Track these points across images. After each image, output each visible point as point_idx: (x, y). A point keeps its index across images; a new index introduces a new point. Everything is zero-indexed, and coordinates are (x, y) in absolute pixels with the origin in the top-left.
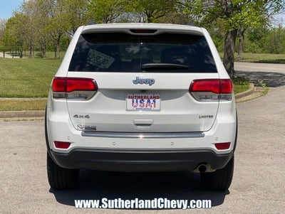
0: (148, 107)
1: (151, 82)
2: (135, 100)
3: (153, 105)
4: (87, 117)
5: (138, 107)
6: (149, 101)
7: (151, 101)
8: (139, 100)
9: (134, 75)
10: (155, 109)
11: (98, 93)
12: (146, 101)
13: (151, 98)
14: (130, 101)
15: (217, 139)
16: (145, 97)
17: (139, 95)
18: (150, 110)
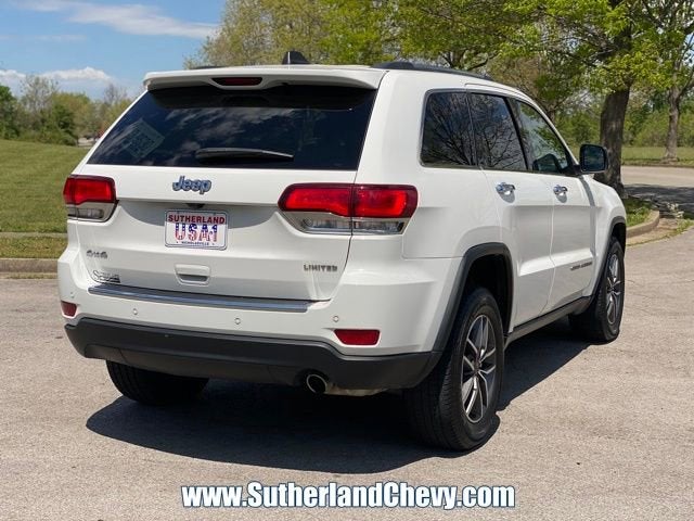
0: (204, 240)
1: (203, 186)
2: (181, 226)
3: (212, 237)
4: (104, 254)
5: (186, 239)
6: (205, 228)
7: (210, 228)
8: (187, 226)
9: (175, 173)
10: (216, 244)
11: (119, 208)
12: (200, 227)
13: (210, 220)
14: (171, 226)
15: (336, 318)
16: (199, 219)
17: (188, 215)
18: (206, 247)
